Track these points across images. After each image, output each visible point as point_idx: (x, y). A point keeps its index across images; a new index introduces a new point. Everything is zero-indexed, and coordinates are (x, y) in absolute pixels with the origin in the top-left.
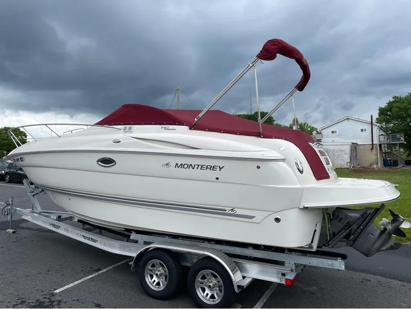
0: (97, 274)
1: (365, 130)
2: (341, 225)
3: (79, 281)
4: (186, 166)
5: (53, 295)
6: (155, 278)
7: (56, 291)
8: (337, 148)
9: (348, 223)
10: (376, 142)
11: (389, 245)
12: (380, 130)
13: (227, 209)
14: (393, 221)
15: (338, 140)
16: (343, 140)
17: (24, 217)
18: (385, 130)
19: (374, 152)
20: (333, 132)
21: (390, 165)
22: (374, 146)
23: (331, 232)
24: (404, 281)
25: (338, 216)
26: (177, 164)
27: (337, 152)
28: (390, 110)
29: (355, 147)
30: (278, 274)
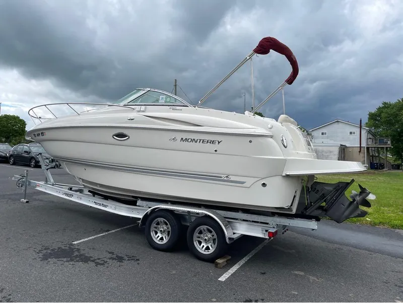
0: (107, 233)
1: (354, 133)
2: (318, 196)
3: (93, 237)
4: (190, 140)
5: (72, 245)
6: (159, 234)
7: (74, 243)
8: (325, 149)
9: (323, 194)
10: (364, 145)
11: (356, 213)
12: (368, 134)
13: (222, 176)
14: (361, 193)
15: (327, 141)
16: (332, 142)
17: (38, 188)
18: (374, 135)
19: (362, 155)
20: (323, 134)
21: (376, 169)
22: (362, 149)
23: (309, 201)
24: (371, 251)
25: (315, 189)
26: (182, 138)
27: (326, 153)
28: (379, 116)
29: (344, 149)
30: (262, 231)
